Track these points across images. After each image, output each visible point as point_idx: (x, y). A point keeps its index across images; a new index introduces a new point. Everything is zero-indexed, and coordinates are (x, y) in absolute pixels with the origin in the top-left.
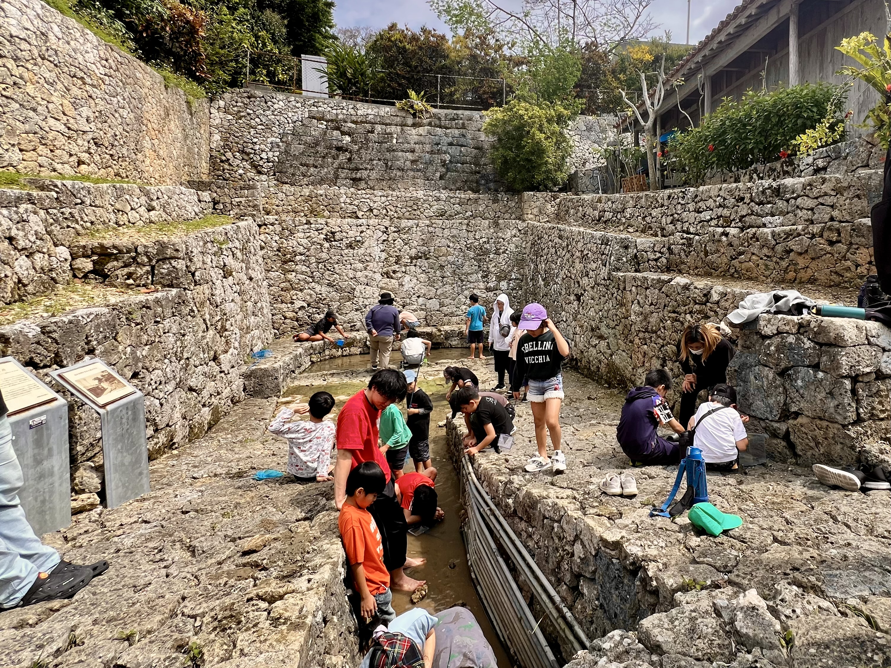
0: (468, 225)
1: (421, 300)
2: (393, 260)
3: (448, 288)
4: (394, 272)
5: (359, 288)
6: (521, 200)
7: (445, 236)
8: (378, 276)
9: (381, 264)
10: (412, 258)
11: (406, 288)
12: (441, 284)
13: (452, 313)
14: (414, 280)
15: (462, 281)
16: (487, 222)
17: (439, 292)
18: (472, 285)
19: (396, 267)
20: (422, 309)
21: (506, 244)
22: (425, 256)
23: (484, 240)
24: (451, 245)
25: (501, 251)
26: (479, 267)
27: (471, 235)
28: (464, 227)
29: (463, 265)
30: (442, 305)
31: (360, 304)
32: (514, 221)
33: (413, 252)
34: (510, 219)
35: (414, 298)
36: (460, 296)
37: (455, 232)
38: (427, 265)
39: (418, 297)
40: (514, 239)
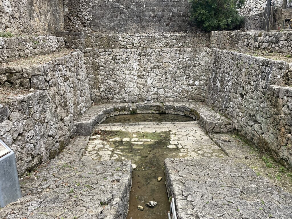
0: (180, 51)
1: (155, 90)
2: (142, 69)
3: (168, 84)
4: (143, 75)
5: (127, 83)
6: (210, 36)
7: (168, 57)
8: (136, 78)
9: (137, 71)
10: (151, 68)
11: (148, 83)
12: (165, 82)
13: (170, 96)
14: (152, 80)
15: (176, 80)
16: (190, 49)
17: (164, 86)
18: (180, 83)
19: (144, 73)
20: (156, 94)
21: (200, 61)
22: (158, 67)
23: (188, 59)
24: (171, 62)
25: (197, 65)
26: (185, 73)
27: (181, 56)
28: (178, 52)
29: (176, 72)
30: (165, 92)
31: (128, 90)
32: (205, 48)
33: (152, 65)
34: (203, 47)
35: (152, 89)
36: (174, 88)
37: (173, 54)
38: (158, 72)
39: (154, 88)
40: (204, 58)
